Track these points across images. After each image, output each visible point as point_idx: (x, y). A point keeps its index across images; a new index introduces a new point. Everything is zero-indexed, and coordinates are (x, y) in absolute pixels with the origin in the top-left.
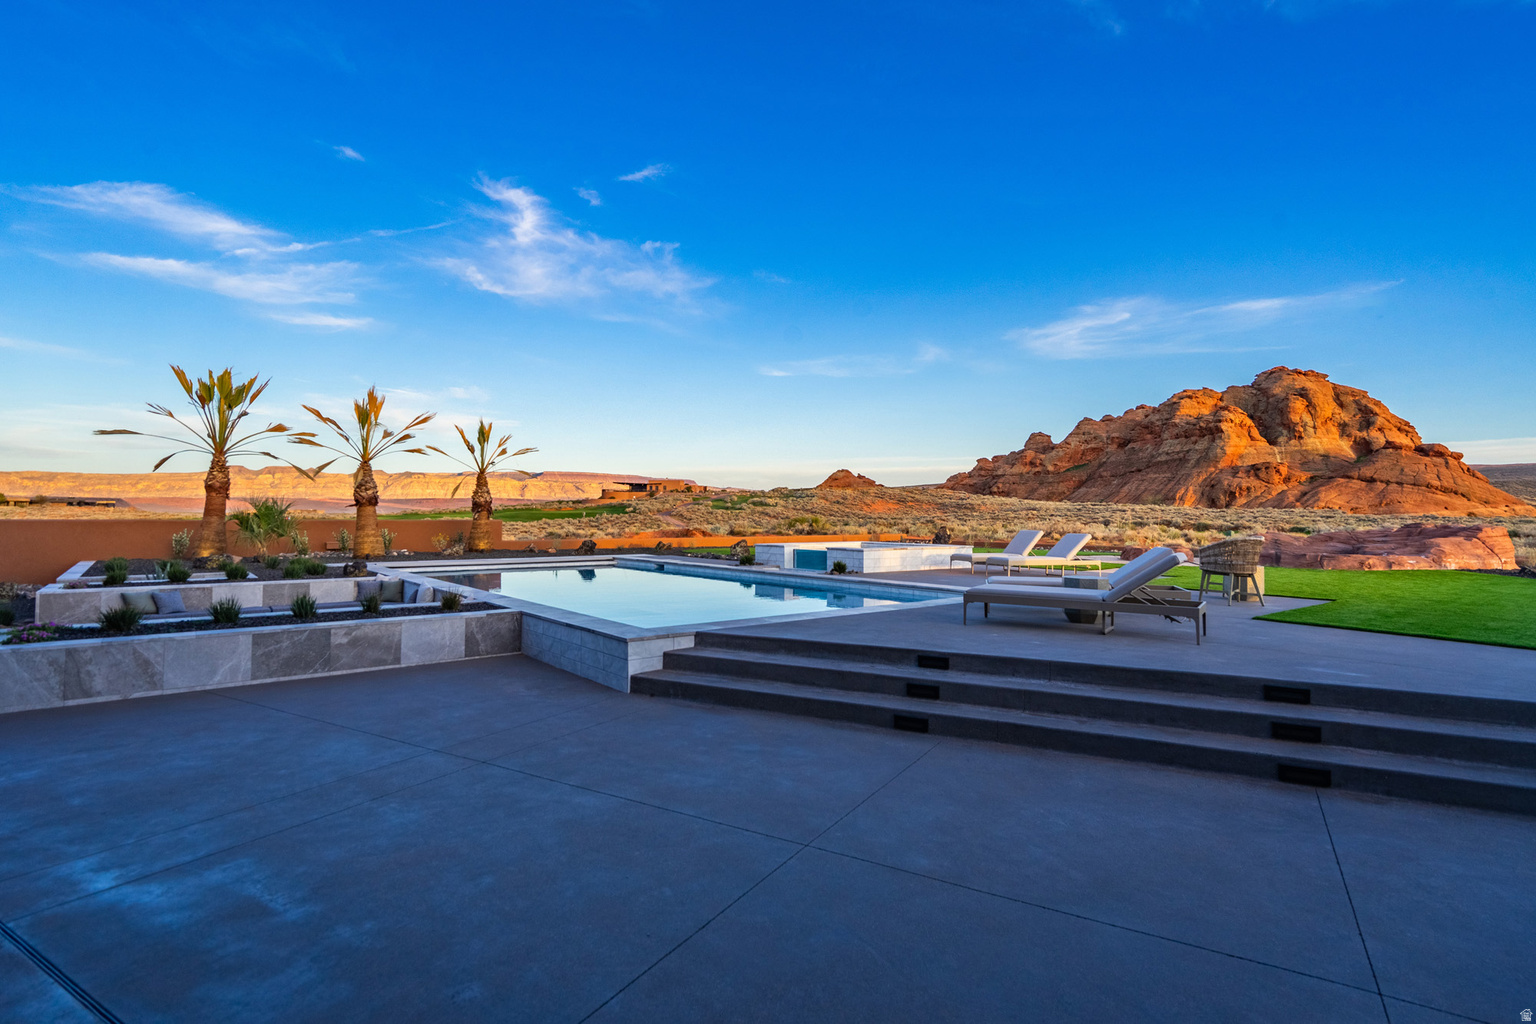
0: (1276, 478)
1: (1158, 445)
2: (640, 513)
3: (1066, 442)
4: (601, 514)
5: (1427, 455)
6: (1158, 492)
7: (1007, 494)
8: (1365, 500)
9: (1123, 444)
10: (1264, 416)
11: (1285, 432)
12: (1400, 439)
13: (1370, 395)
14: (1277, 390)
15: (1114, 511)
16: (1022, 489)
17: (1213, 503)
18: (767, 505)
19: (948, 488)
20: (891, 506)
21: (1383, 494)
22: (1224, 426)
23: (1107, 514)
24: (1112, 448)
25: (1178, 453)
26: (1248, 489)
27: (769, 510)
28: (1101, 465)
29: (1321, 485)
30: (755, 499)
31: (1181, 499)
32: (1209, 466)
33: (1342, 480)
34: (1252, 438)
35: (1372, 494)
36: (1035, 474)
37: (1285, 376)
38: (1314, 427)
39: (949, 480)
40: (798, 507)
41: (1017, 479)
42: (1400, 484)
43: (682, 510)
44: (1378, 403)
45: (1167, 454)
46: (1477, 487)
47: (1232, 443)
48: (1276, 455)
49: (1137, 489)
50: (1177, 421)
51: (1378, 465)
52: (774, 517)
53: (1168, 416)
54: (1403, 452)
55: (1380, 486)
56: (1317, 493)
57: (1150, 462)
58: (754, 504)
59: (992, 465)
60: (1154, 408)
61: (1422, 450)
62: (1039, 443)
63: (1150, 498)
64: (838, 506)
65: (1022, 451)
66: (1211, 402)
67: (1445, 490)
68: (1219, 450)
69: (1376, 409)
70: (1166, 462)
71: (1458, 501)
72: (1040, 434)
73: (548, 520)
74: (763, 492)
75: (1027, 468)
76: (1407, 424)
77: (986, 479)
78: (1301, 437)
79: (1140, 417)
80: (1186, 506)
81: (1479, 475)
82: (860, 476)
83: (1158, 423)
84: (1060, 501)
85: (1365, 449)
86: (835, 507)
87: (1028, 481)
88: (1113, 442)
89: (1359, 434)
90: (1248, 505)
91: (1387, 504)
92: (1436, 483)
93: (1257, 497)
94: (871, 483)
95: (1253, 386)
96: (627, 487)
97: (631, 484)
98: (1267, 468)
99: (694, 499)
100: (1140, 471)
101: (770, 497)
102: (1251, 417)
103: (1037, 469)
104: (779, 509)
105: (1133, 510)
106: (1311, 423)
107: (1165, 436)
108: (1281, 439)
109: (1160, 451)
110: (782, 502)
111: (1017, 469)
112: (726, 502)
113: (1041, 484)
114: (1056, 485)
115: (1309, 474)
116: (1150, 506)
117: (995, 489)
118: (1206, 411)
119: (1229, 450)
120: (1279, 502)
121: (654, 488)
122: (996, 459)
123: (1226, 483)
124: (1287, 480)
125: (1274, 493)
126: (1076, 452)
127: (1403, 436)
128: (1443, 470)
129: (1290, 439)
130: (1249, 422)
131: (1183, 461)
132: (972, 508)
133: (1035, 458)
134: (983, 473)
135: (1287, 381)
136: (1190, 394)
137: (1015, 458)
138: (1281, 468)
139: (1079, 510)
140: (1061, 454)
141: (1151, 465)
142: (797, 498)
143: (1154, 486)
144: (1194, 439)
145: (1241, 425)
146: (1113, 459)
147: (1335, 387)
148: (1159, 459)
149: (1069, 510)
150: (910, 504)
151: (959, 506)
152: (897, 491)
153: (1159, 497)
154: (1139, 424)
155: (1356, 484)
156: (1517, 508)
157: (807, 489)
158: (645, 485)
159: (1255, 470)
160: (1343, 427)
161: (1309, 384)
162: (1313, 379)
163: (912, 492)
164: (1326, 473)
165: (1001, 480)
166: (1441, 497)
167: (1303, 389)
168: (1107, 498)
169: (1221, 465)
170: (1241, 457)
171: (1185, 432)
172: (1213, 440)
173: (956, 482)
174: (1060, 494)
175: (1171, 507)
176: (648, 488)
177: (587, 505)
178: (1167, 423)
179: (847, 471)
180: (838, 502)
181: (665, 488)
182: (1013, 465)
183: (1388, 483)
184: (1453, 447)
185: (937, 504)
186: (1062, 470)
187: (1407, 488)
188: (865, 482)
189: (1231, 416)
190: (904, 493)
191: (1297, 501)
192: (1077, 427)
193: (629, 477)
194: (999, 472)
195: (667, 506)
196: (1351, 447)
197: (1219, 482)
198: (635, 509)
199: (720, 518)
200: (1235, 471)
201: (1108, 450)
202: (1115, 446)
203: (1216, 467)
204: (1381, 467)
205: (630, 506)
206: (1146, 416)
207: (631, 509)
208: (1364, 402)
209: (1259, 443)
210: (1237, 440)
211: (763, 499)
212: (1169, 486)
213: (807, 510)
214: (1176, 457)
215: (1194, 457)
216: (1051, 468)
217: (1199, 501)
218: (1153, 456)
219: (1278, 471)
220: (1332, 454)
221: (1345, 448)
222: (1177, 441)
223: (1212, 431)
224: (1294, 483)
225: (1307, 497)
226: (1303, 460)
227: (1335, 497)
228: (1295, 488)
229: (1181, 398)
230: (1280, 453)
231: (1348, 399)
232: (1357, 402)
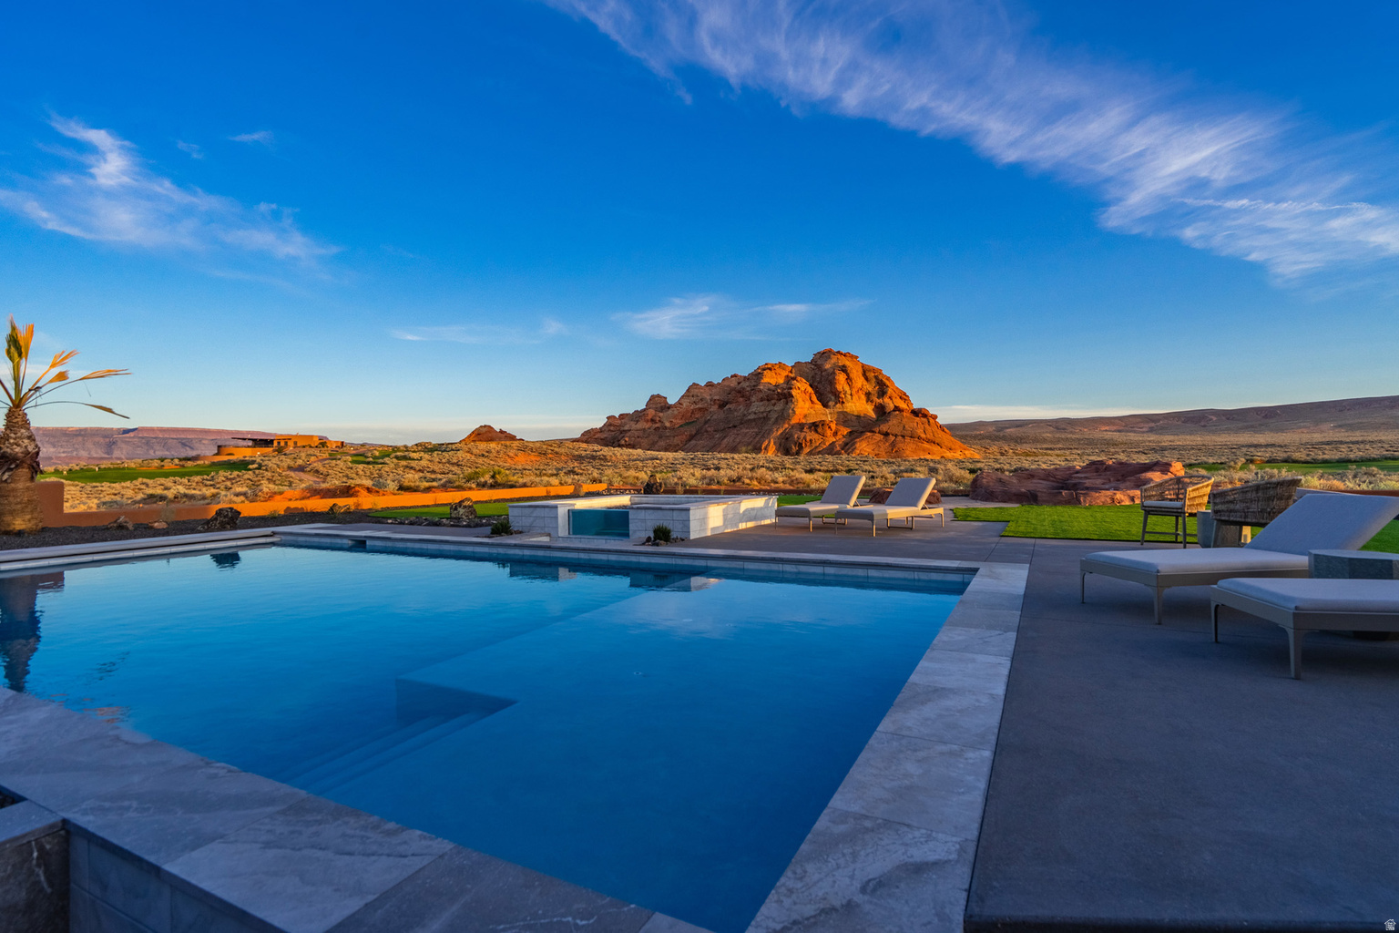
0: (829, 433)
1: (748, 406)
2: (266, 470)
3: (679, 403)
4: (217, 473)
5: (918, 416)
6: (749, 444)
7: (633, 447)
8: (885, 446)
9: (722, 405)
10: (819, 386)
11: (833, 398)
12: (902, 405)
13: (883, 372)
14: (827, 366)
15: (719, 459)
16: (645, 442)
17: (787, 452)
18: (410, 459)
19: (583, 442)
20: (533, 459)
21: (893, 445)
22: (794, 392)
23: (716, 462)
24: (714, 408)
25: (762, 413)
26: (811, 440)
27: (413, 464)
28: (706, 422)
29: (857, 438)
30: (398, 453)
31: (766, 449)
32: (784, 423)
33: (869, 434)
34: (812, 402)
35: (887, 444)
36: (655, 429)
37: (832, 356)
38: (851, 395)
39: (583, 435)
40: (444, 461)
41: (641, 434)
42: (903, 436)
43: (319, 466)
44: (888, 379)
45: (755, 413)
46: (946, 438)
47: (799, 406)
48: (827, 415)
49: (734, 441)
50: (762, 387)
51: (890, 423)
52: (420, 471)
53: (754, 383)
54: (904, 414)
55: (892, 438)
56: (854, 444)
57: (742, 420)
58: (397, 457)
59: (619, 422)
60: (745, 377)
61: (916, 413)
62: (657, 403)
63: (744, 449)
64: (483, 459)
65: (644, 410)
66: (785, 373)
67: (929, 441)
68: (790, 411)
69: (887, 383)
70: (754, 420)
71: (935, 448)
72: (658, 396)
73: (145, 480)
74: (406, 447)
75: (649, 424)
76: (905, 394)
77: (614, 433)
78: (843, 402)
79: (733, 384)
80: (769, 454)
81: (946, 429)
82: (501, 432)
83: (748, 389)
84: (676, 451)
85: (880, 410)
86: (480, 460)
87: (649, 435)
88: (714, 403)
89: (878, 401)
90: (810, 453)
91: (896, 451)
92: (923, 436)
93: (816, 447)
94: (513, 438)
95: (811, 363)
96: (250, 443)
97: (253, 440)
98: (823, 425)
99: (330, 455)
100: (735, 427)
101: (414, 452)
102: (811, 386)
103: (657, 425)
104: (424, 463)
105: (733, 458)
106: (849, 392)
107: (753, 399)
108: (831, 403)
109: (750, 411)
110: (427, 456)
111: (640, 425)
112: (367, 457)
113: (660, 437)
114: (672, 438)
115: (849, 430)
116: (744, 455)
117: (623, 442)
118: (781, 381)
119: (798, 411)
120: (831, 450)
121: (282, 444)
122: (622, 416)
123: (796, 436)
124: (835, 434)
125: (827, 444)
126: (687, 411)
127: (903, 402)
128: (927, 426)
129: (836, 403)
130: (810, 390)
131: (766, 419)
132: (604, 459)
133: (655, 416)
134: (612, 428)
135: (834, 359)
136: (770, 366)
137: (638, 416)
138: (831, 425)
139: (692, 459)
140: (676, 412)
141: (744, 422)
142: (442, 452)
143: (746, 439)
144: (773, 402)
145: (805, 392)
146: (715, 417)
147: (863, 366)
148: (749, 417)
149: (684, 459)
150: (550, 456)
151: (594, 458)
152: (538, 445)
153: (750, 447)
154: (734, 389)
155: (878, 437)
156: (966, 452)
157: (452, 444)
158: (272, 441)
159: (815, 426)
160: (868, 395)
161: (848, 363)
162: (850, 359)
163: (551, 446)
164: (859, 428)
165: (628, 435)
166: (926, 445)
167: (844, 366)
168: (711, 449)
169: (794, 421)
170: (805, 416)
171: (767, 396)
172: (787, 403)
173: (589, 436)
174: (675, 446)
175: (759, 455)
176: (275, 444)
177: (199, 462)
178: (754, 389)
179: (489, 426)
180: (483, 455)
181: (295, 443)
182: (637, 421)
183: (896, 436)
184: (932, 411)
185: (574, 456)
186: (676, 426)
187: (908, 439)
188: (505, 436)
189: (798, 385)
190: (544, 447)
191: (842, 449)
192: (688, 390)
193: (248, 433)
194: (626, 428)
195: (300, 462)
196: (873, 410)
197: (792, 435)
198: (260, 467)
199: (361, 473)
200: (801, 427)
201: (712, 410)
202: (716, 407)
203: (789, 424)
204: (892, 425)
205: (253, 462)
206: (739, 383)
207: (255, 466)
208: (880, 377)
209: (817, 406)
210: (802, 403)
211: (406, 453)
212: (757, 439)
213: (453, 464)
214: (761, 416)
215: (774, 416)
216: (668, 424)
217: (778, 450)
218: (744, 415)
219: (830, 427)
220: (862, 415)
221: (869, 410)
222: (761, 403)
223: (785, 396)
224: (839, 436)
225: (848, 446)
226: (844, 419)
227: (864, 447)
228: (840, 440)
229: (764, 370)
230: (830, 413)
231: (871, 375)
232: (876, 377)
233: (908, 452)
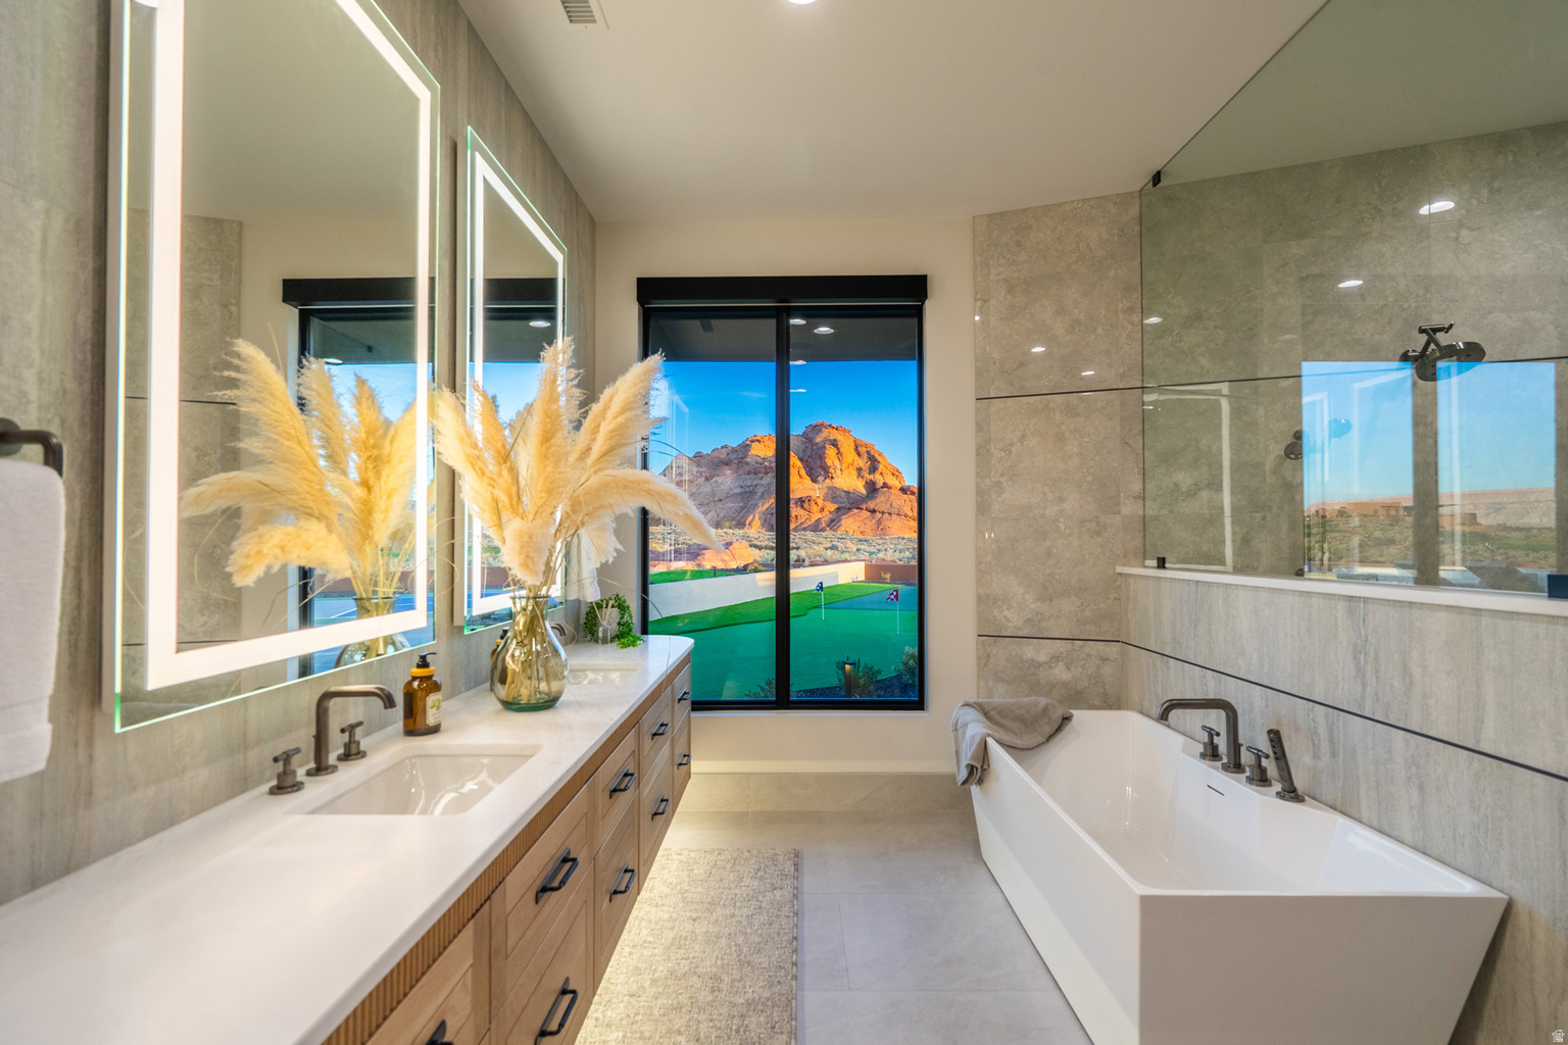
0: (815, 509)
1: (735, 479)
3: (663, 474)
5: (906, 494)
6: (733, 519)
8: (871, 524)
9: (709, 478)
10: (809, 460)
11: (823, 473)
12: (892, 481)
13: (876, 448)
14: (818, 439)
21: (879, 522)
24: (701, 480)
25: (749, 486)
26: (796, 516)
29: (844, 515)
31: (749, 524)
32: (770, 498)
33: (856, 511)
34: (801, 477)
35: (874, 522)
37: (824, 429)
38: (841, 470)
42: (890, 514)
44: (880, 454)
45: (741, 487)
48: (816, 491)
49: (718, 515)
50: (749, 460)
51: (878, 500)
53: (743, 456)
54: (892, 491)
55: (879, 515)
56: (840, 520)
57: (728, 493)
60: (733, 448)
61: (905, 490)
63: (727, 524)
66: (774, 446)
69: (879, 459)
70: (740, 493)
76: (898, 470)
78: (832, 478)
79: (723, 454)
80: (752, 531)
83: (736, 462)
85: (872, 488)
88: (701, 475)
89: (869, 477)
90: (796, 529)
91: (882, 529)
93: (802, 524)
95: (803, 435)
98: (809, 500)
100: (720, 500)
102: (800, 460)
106: (839, 467)
107: (740, 472)
108: (820, 478)
109: (736, 485)
115: (837, 506)
116: (725, 530)
118: (770, 454)
120: (816, 527)
124: (822, 510)
125: (813, 520)
127: (894, 478)
129: (825, 478)
130: (799, 464)
131: (752, 493)
135: (825, 433)
136: (758, 438)
138: (818, 501)
141: (730, 495)
143: (731, 514)
144: (760, 475)
145: (794, 466)
146: (701, 490)
147: (855, 440)
148: (735, 491)
153: (734, 522)
154: (722, 459)
155: (865, 514)
159: (801, 502)
160: (859, 470)
161: (839, 437)
162: (841, 433)
164: (848, 504)
167: (835, 440)
171: (754, 469)
175: (741, 531)
178: (742, 461)
183: (883, 513)
187: (894, 517)
191: (827, 526)
196: (863, 486)
201: (697, 482)
202: (703, 479)
204: (879, 502)
206: (728, 454)
208: (872, 453)
209: (805, 481)
212: (742, 514)
214: (748, 490)
215: (760, 490)
217: (762, 526)
218: (731, 489)
219: (817, 503)
220: (852, 491)
221: (860, 487)
222: (748, 477)
224: (826, 513)
225: (833, 523)
226: (833, 495)
227: (850, 523)
228: (826, 517)
229: (753, 441)
230: (819, 489)
231: (863, 450)
232: (868, 453)
233: (893, 530)
